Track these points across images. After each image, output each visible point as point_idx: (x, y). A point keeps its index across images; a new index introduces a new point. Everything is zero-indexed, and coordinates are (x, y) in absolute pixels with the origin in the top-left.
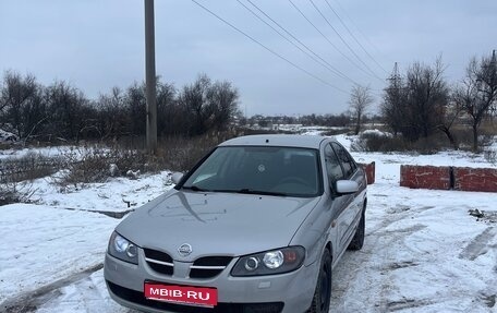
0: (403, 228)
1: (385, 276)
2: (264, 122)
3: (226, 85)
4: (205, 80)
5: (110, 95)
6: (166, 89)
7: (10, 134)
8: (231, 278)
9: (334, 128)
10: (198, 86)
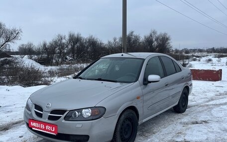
0: (218, 103)
1: (184, 128)
2: (187, 52)
3: (165, 34)
4: (154, 32)
5: (112, 41)
6: (136, 37)
7: (71, 58)
8: (64, 121)
9: (224, 54)
10: (151, 35)
